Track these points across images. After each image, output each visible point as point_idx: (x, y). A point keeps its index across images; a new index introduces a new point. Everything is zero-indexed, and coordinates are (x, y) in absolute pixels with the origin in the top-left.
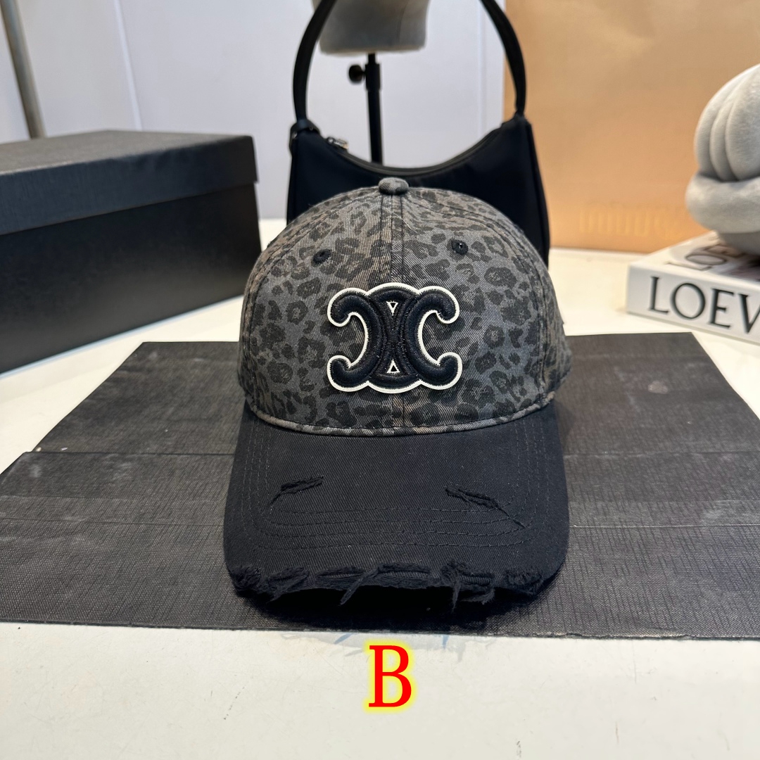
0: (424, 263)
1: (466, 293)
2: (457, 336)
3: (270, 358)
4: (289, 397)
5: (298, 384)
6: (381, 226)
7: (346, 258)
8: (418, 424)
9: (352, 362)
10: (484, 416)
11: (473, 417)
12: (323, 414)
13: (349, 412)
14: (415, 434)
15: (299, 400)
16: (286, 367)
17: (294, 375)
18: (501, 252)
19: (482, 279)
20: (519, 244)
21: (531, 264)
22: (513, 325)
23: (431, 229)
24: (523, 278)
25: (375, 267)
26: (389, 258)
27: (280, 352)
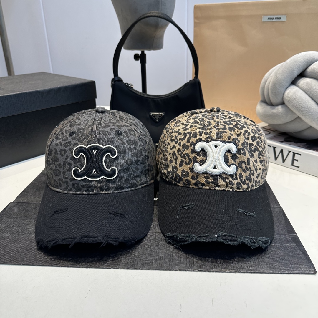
0: (106, 138)
1: (120, 148)
2: (116, 162)
3: (54, 168)
4: (60, 181)
5: (63, 177)
6: (93, 124)
7: (80, 135)
8: (102, 191)
9: (81, 169)
10: (126, 188)
11: (122, 188)
12: (70, 187)
13: (79, 186)
14: (101, 194)
15: (63, 182)
16: (59, 171)
17: (62, 174)
18: (133, 134)
19: (126, 143)
20: (140, 131)
21: (144, 138)
22: (136, 158)
23: (110, 126)
24: (140, 143)
25: (90, 138)
26: (94, 136)
27: (57, 165)
